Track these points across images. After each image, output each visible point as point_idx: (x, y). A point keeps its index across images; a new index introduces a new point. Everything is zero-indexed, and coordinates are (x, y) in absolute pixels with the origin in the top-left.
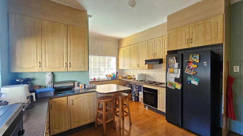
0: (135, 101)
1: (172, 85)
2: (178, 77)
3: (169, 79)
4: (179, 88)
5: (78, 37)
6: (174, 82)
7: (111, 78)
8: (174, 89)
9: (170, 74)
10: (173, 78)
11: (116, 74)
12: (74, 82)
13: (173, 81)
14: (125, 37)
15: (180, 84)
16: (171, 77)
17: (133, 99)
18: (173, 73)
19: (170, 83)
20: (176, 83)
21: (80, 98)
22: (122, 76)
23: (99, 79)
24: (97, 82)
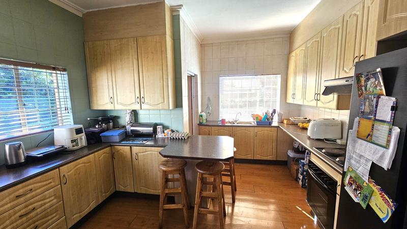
0: (302, 187)
1: (359, 188)
2: (386, 164)
3: (353, 162)
4: (381, 216)
5: (152, 53)
6: (366, 178)
7: (257, 122)
8: (364, 206)
9: (360, 141)
10: (367, 160)
11: (272, 114)
12: (155, 126)
13: (363, 170)
14: (299, 23)
15: (390, 201)
16: (361, 156)
17: (300, 179)
18: (369, 138)
19: (353, 175)
20: (374, 188)
21: (146, 153)
22: (290, 120)
23: (236, 121)
24: (225, 128)
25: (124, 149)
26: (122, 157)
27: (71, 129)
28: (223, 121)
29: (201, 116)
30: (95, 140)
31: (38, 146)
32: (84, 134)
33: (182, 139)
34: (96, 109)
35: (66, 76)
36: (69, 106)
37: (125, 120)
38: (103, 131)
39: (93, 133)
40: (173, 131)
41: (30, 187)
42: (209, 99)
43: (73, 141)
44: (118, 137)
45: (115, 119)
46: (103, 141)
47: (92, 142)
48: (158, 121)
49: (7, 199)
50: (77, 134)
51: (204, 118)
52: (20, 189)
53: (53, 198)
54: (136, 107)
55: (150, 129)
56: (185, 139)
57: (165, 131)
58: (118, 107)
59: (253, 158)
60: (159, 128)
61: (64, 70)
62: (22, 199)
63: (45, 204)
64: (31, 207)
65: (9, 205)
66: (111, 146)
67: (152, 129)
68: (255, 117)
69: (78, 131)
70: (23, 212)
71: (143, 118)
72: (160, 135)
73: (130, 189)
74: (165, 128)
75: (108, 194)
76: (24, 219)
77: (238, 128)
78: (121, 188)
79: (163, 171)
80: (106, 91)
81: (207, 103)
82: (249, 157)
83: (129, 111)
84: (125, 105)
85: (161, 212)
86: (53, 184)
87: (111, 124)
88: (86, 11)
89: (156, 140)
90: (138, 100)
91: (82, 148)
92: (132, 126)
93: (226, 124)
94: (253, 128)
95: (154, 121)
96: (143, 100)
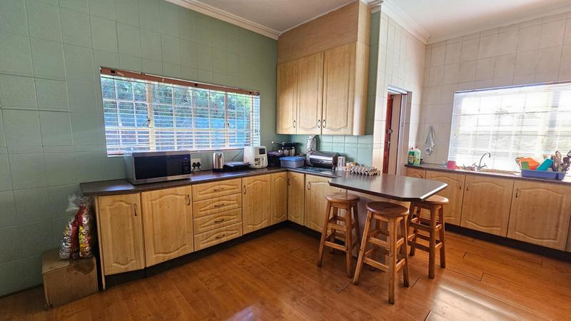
5: (339, 66)
12: (336, 156)
23: (479, 168)
24: (451, 175)
25: (299, 176)
26: (296, 185)
27: (256, 148)
28: (451, 164)
29: (413, 154)
30: (275, 163)
31: (232, 160)
32: (266, 155)
33: (365, 174)
34: (280, 133)
35: (259, 100)
36: (259, 129)
37: (307, 146)
38: (283, 155)
39: (274, 156)
40: (357, 164)
41: (222, 186)
42: (432, 129)
43: (256, 160)
44: (294, 163)
45: (297, 146)
46: (282, 166)
47: (272, 164)
48: (341, 152)
49: (209, 190)
50: (260, 154)
51: (418, 157)
52: (216, 185)
53: (235, 202)
54: (317, 132)
55: (329, 160)
56: (368, 175)
57: (347, 164)
58: (300, 132)
59: (504, 235)
60: (340, 160)
61: (258, 94)
62: (217, 194)
63: (230, 204)
64: (222, 202)
65: (210, 195)
66: (287, 171)
67: (331, 159)
68: (523, 162)
69: (262, 151)
70: (217, 204)
71: (325, 147)
72: (340, 168)
73: (300, 222)
74: (348, 159)
75: (279, 220)
76: (217, 209)
77: (477, 177)
78: (292, 219)
79: (329, 201)
80: (291, 113)
81: (426, 135)
82: (496, 231)
83: (311, 137)
84: (306, 129)
85: (321, 247)
86: (236, 190)
87: (293, 151)
88: (281, 33)
89: (335, 172)
90: (319, 124)
91: (262, 168)
92: (311, 154)
93: (457, 170)
94: (512, 181)
95: (336, 150)
96: (324, 124)
